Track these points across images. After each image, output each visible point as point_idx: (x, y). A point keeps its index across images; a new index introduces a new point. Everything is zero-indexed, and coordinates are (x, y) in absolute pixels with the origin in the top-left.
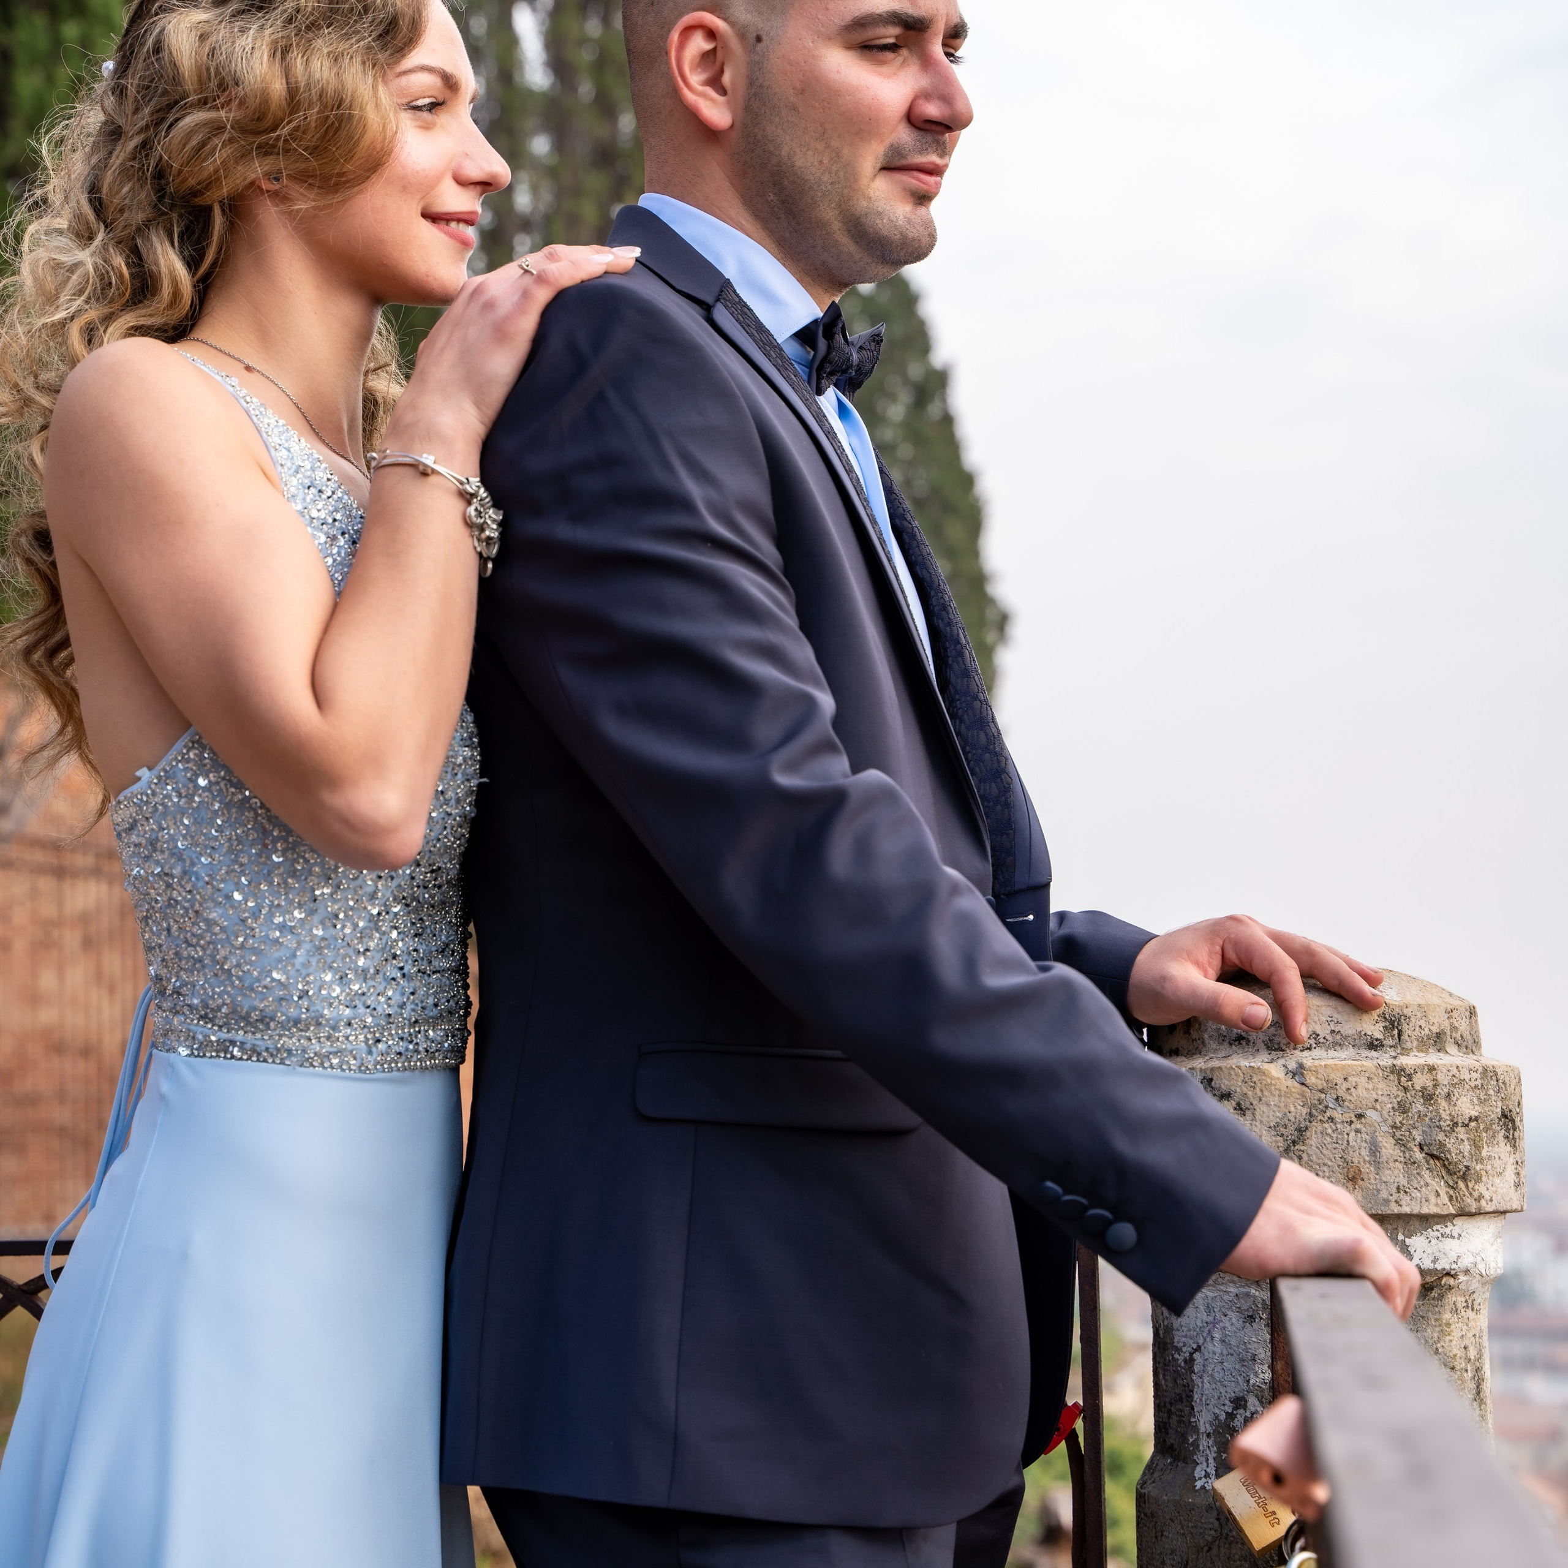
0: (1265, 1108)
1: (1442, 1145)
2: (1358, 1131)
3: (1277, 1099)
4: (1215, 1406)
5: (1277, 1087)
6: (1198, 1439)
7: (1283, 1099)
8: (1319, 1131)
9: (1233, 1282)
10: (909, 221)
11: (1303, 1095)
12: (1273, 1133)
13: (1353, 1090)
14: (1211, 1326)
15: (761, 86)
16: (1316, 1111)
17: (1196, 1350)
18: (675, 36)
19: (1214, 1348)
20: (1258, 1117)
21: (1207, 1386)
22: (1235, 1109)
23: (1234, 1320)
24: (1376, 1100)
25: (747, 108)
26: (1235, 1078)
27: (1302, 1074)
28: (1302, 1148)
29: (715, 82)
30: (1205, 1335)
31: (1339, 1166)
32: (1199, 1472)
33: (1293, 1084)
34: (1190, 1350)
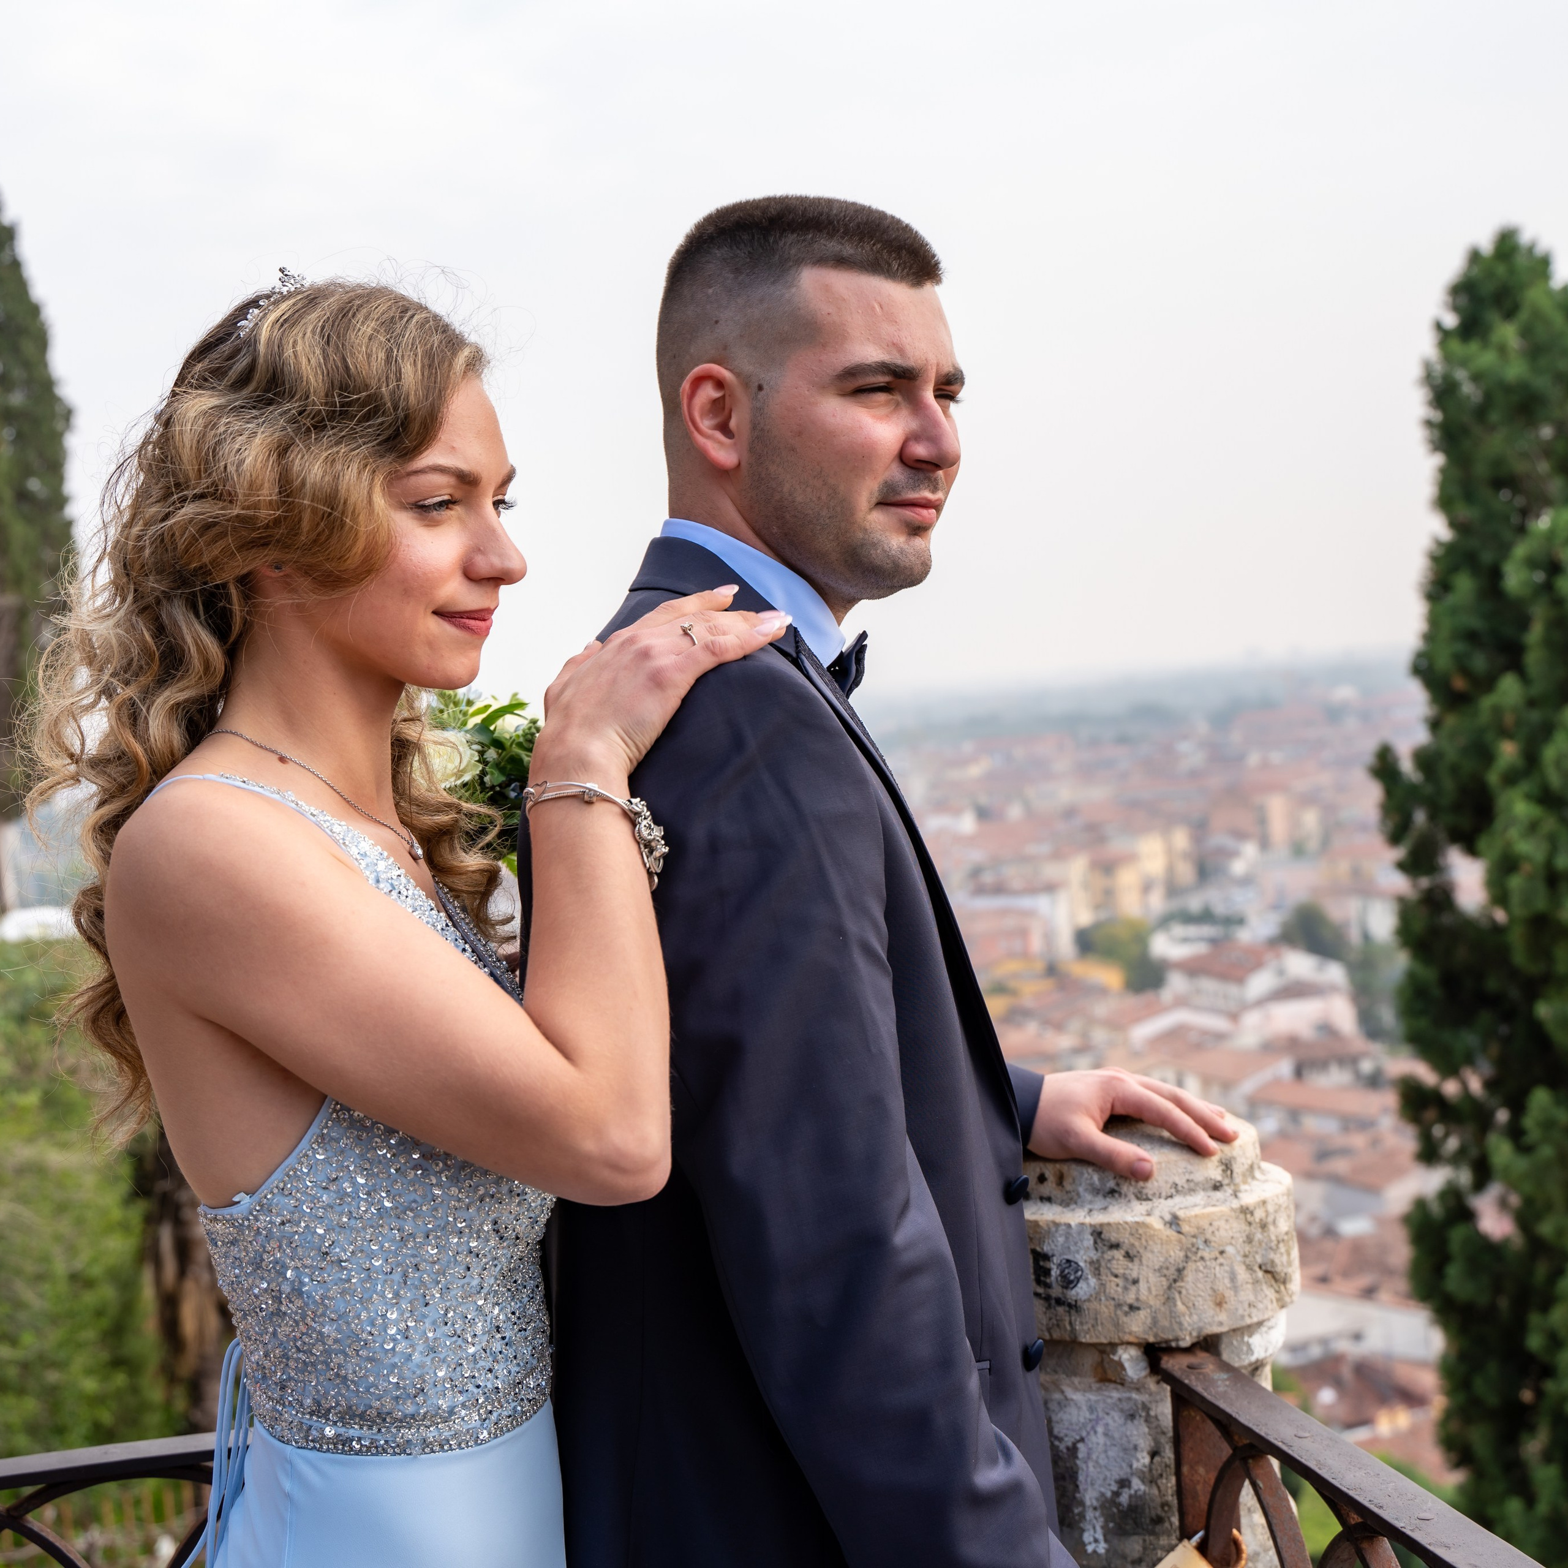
0: (1150, 1255)
1: (1272, 1262)
2: (1221, 1265)
3: (1159, 1246)
4: (1100, 1486)
5: (1160, 1236)
6: (1084, 1511)
7: (1164, 1246)
8: (1194, 1270)
9: (1116, 1389)
10: (902, 551)
11: (1180, 1241)
12: (1158, 1274)
13: (1216, 1233)
14: (1094, 1422)
15: (762, 430)
16: (1190, 1253)
17: (1079, 1441)
18: (686, 385)
19: (1097, 1439)
20: (1144, 1262)
21: (1091, 1469)
22: (1124, 1257)
23: (1116, 1418)
24: (1232, 1238)
25: (751, 450)
26: (1123, 1231)
27: (1178, 1225)
29: (724, 428)
30: (1088, 1429)
31: (1210, 1296)
32: (1087, 1537)
33: (1171, 1233)
34: (1073, 1440)
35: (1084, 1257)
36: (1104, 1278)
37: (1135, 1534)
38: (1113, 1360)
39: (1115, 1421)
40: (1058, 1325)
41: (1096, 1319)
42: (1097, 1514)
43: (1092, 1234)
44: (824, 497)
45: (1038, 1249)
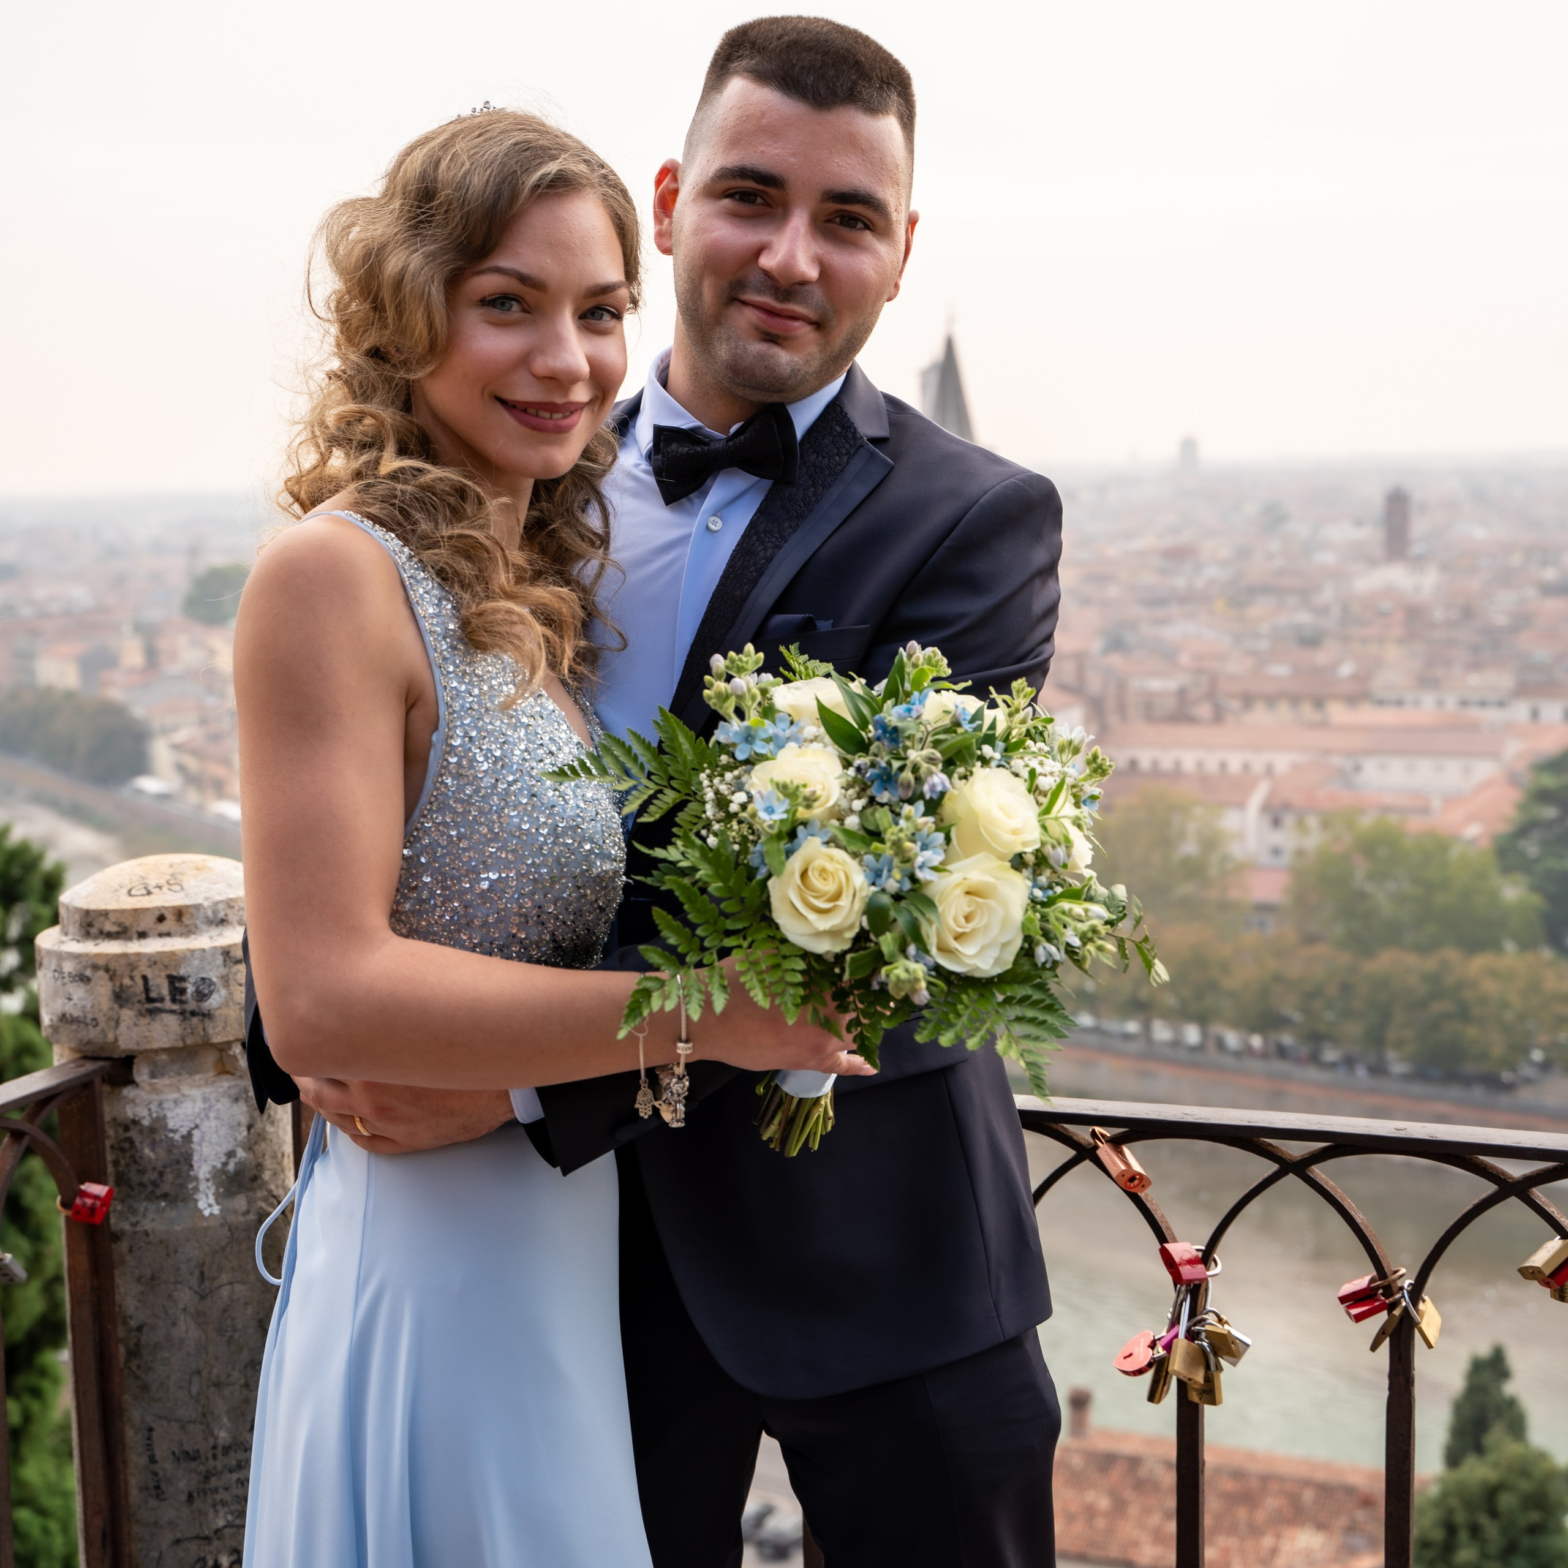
4: (213, 1160)
6: (197, 1185)
17: (193, 1129)
21: (204, 1149)
23: (225, 1103)
30: (201, 1117)
32: (201, 1205)
34: (188, 1129)
35: (217, 974)
36: (232, 988)
37: (239, 1193)
38: (230, 1055)
39: (223, 1106)
40: (192, 1033)
41: (226, 1022)
42: (210, 1184)
43: (222, 954)
45: (174, 973)
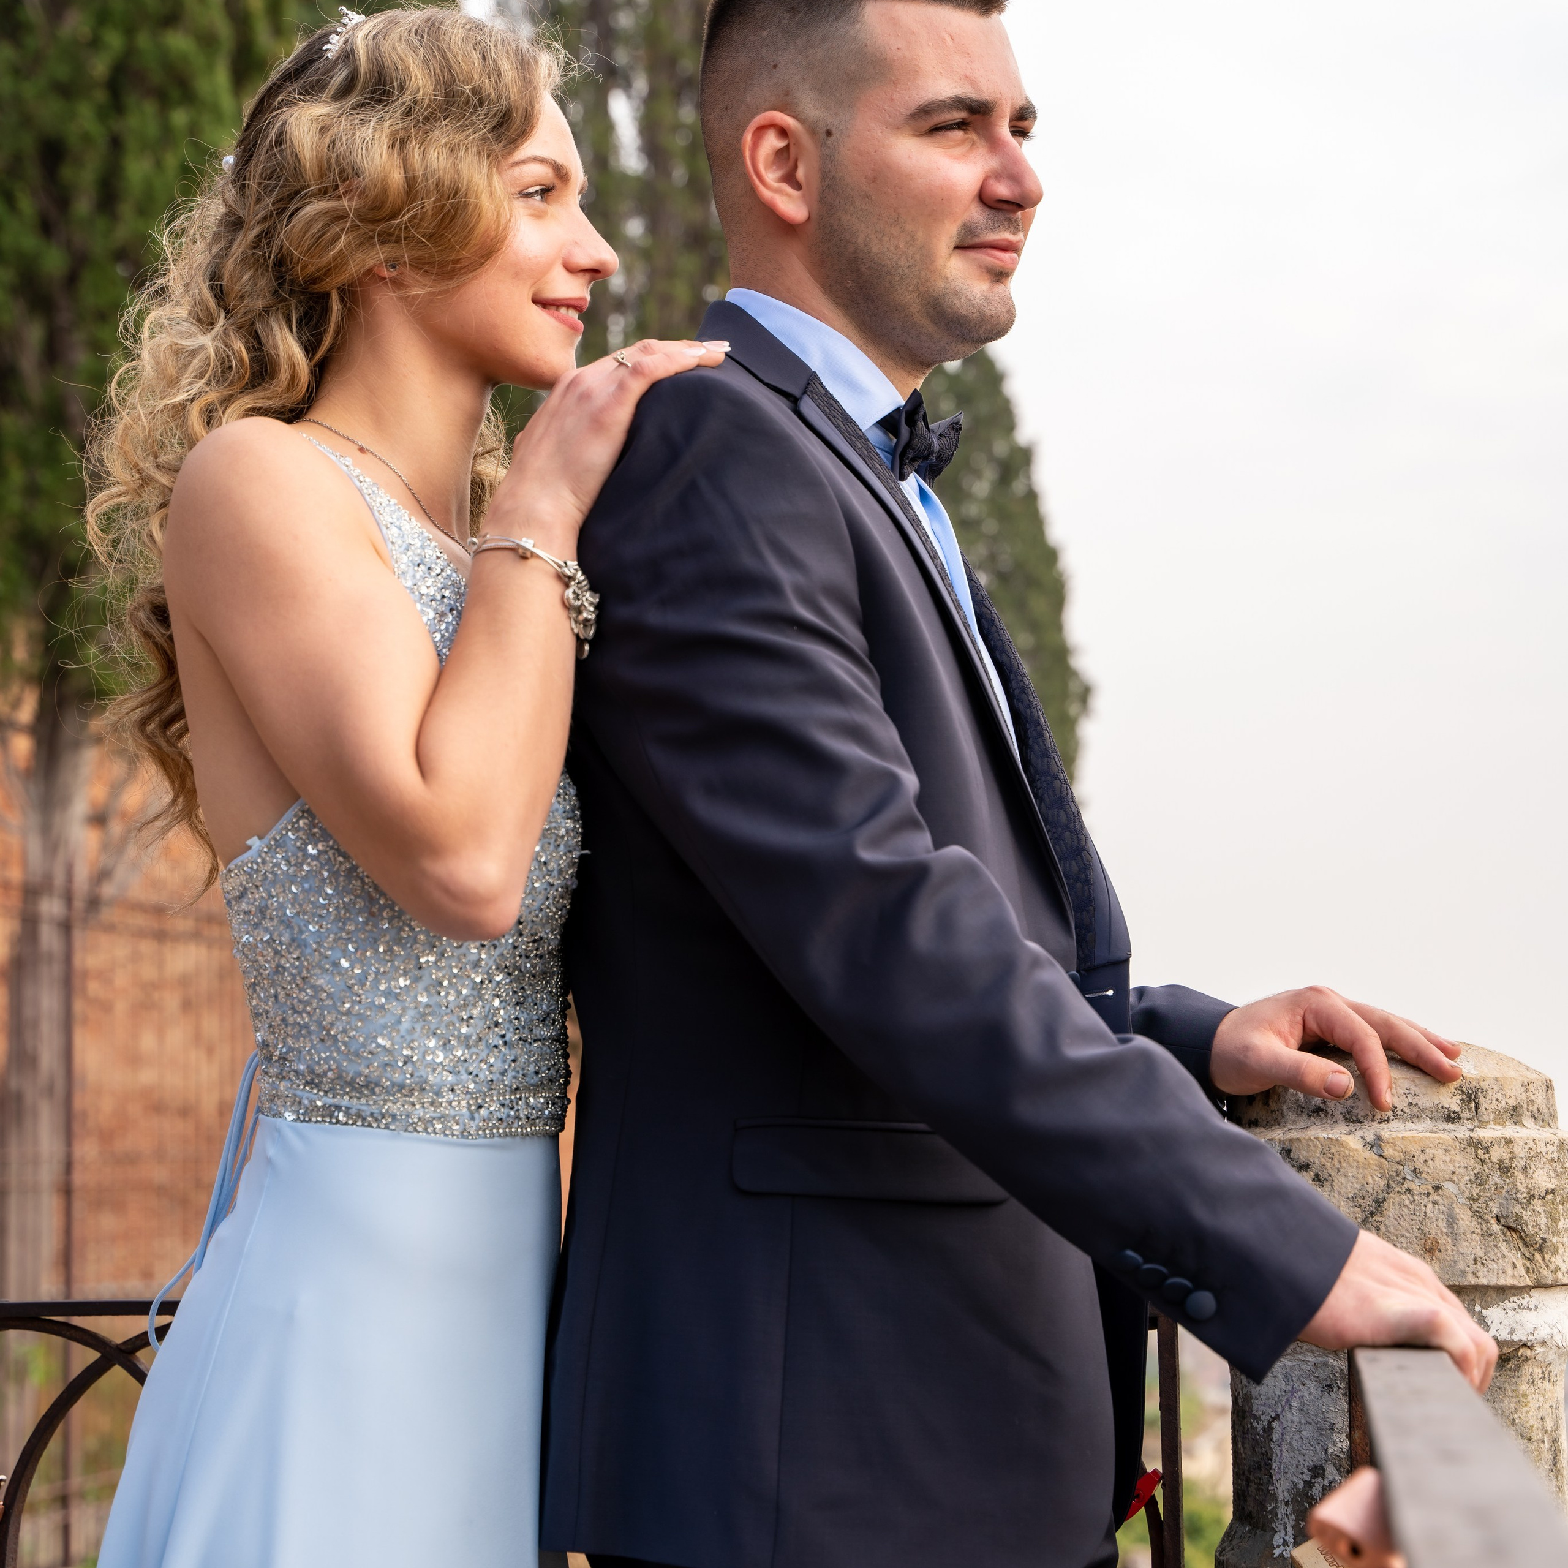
0: (1343, 1179)
1: (1518, 1217)
2: (1435, 1203)
3: (1355, 1170)
4: (1293, 1474)
5: (1355, 1158)
6: (1276, 1507)
7: (1361, 1171)
8: (1396, 1203)
9: (1311, 1351)
11: (1381, 1167)
12: (1351, 1204)
13: (1430, 1162)
14: (1290, 1394)
16: (1394, 1182)
17: (1274, 1419)
19: (1293, 1417)
20: (1336, 1188)
21: (1285, 1454)
22: (1314, 1180)
23: (1312, 1389)
24: (1454, 1173)
26: (1314, 1149)
27: (1380, 1146)
28: (1380, 1219)
30: (1283, 1403)
31: (1416, 1237)
32: (1277, 1540)
33: (1371, 1156)
34: (1269, 1418)
39: (1310, 1393)
42: (1289, 1510)
44: (902, 245)
